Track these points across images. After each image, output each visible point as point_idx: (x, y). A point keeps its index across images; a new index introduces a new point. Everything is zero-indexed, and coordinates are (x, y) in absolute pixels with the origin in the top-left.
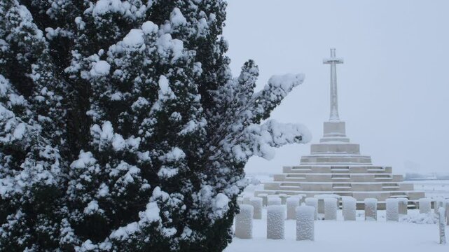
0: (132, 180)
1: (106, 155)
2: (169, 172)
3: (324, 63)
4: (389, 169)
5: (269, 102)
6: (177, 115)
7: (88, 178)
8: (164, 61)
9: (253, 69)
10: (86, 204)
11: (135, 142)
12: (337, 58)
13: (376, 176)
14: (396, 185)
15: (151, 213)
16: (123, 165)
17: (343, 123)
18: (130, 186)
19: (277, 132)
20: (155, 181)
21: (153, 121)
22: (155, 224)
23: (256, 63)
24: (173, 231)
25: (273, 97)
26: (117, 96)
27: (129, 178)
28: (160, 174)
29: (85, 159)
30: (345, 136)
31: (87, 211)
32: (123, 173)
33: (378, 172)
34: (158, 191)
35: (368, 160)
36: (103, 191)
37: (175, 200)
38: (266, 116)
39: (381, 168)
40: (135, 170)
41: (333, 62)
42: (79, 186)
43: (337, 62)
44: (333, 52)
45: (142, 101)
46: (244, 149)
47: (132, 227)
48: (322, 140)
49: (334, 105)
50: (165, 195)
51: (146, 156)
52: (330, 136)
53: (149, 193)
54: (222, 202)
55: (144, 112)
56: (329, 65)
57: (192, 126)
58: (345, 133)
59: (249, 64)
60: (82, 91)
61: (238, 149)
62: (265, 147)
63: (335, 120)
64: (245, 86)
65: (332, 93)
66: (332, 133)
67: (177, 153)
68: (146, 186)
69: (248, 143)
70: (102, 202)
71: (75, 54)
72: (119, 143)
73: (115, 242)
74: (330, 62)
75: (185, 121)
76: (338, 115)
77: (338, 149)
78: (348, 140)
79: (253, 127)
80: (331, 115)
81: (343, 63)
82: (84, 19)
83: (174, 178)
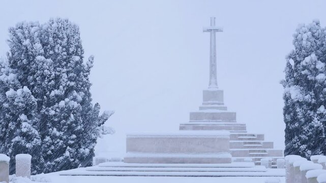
0: (61, 144)
1: (54, 137)
2: (72, 142)
3: (204, 31)
4: (261, 137)
5: (104, 119)
6: (74, 125)
7: (49, 144)
8: (71, 109)
9: (98, 106)
10: (47, 152)
11: (62, 133)
12: (216, 27)
13: (245, 143)
14: (265, 151)
15: (67, 154)
16: (58, 140)
17: (222, 92)
18: (60, 146)
19: (105, 130)
20: (68, 145)
21: (67, 127)
22: (68, 157)
23: (99, 104)
24: (73, 160)
25: (105, 118)
26: (56, 120)
27: (60, 144)
28: (69, 143)
29: (48, 138)
30: (223, 104)
31: (48, 153)
32: (58, 142)
33: (250, 139)
34: (68, 148)
35: (243, 127)
36: (53, 147)
37: (73, 150)
38: (103, 123)
39: (254, 136)
40: (62, 141)
41: (213, 31)
42: (46, 146)
43: (217, 30)
44: (213, 20)
45: (64, 121)
46: (94, 135)
47: (61, 158)
48: (201, 108)
49: (213, 73)
50: (71, 149)
51: (65, 137)
52: (209, 104)
53: (66, 148)
54: (87, 151)
55: (64, 124)
56: (209, 33)
57: (79, 127)
58: (223, 101)
59: (97, 105)
60: (45, 118)
61: (93, 135)
62: (101, 135)
63: (213, 89)
64: (96, 112)
65: (211, 61)
66: (209, 102)
67: (74, 136)
68: (65, 146)
69: (96, 133)
70: (52, 151)
71: (44, 107)
72: (58, 134)
73: (56, 162)
74: (210, 30)
75: (77, 126)
76: (216, 84)
77: (214, 117)
78: (225, 108)
79: (98, 128)
80: (210, 84)
81: (222, 31)
82: (47, 96)
83: (73, 144)
